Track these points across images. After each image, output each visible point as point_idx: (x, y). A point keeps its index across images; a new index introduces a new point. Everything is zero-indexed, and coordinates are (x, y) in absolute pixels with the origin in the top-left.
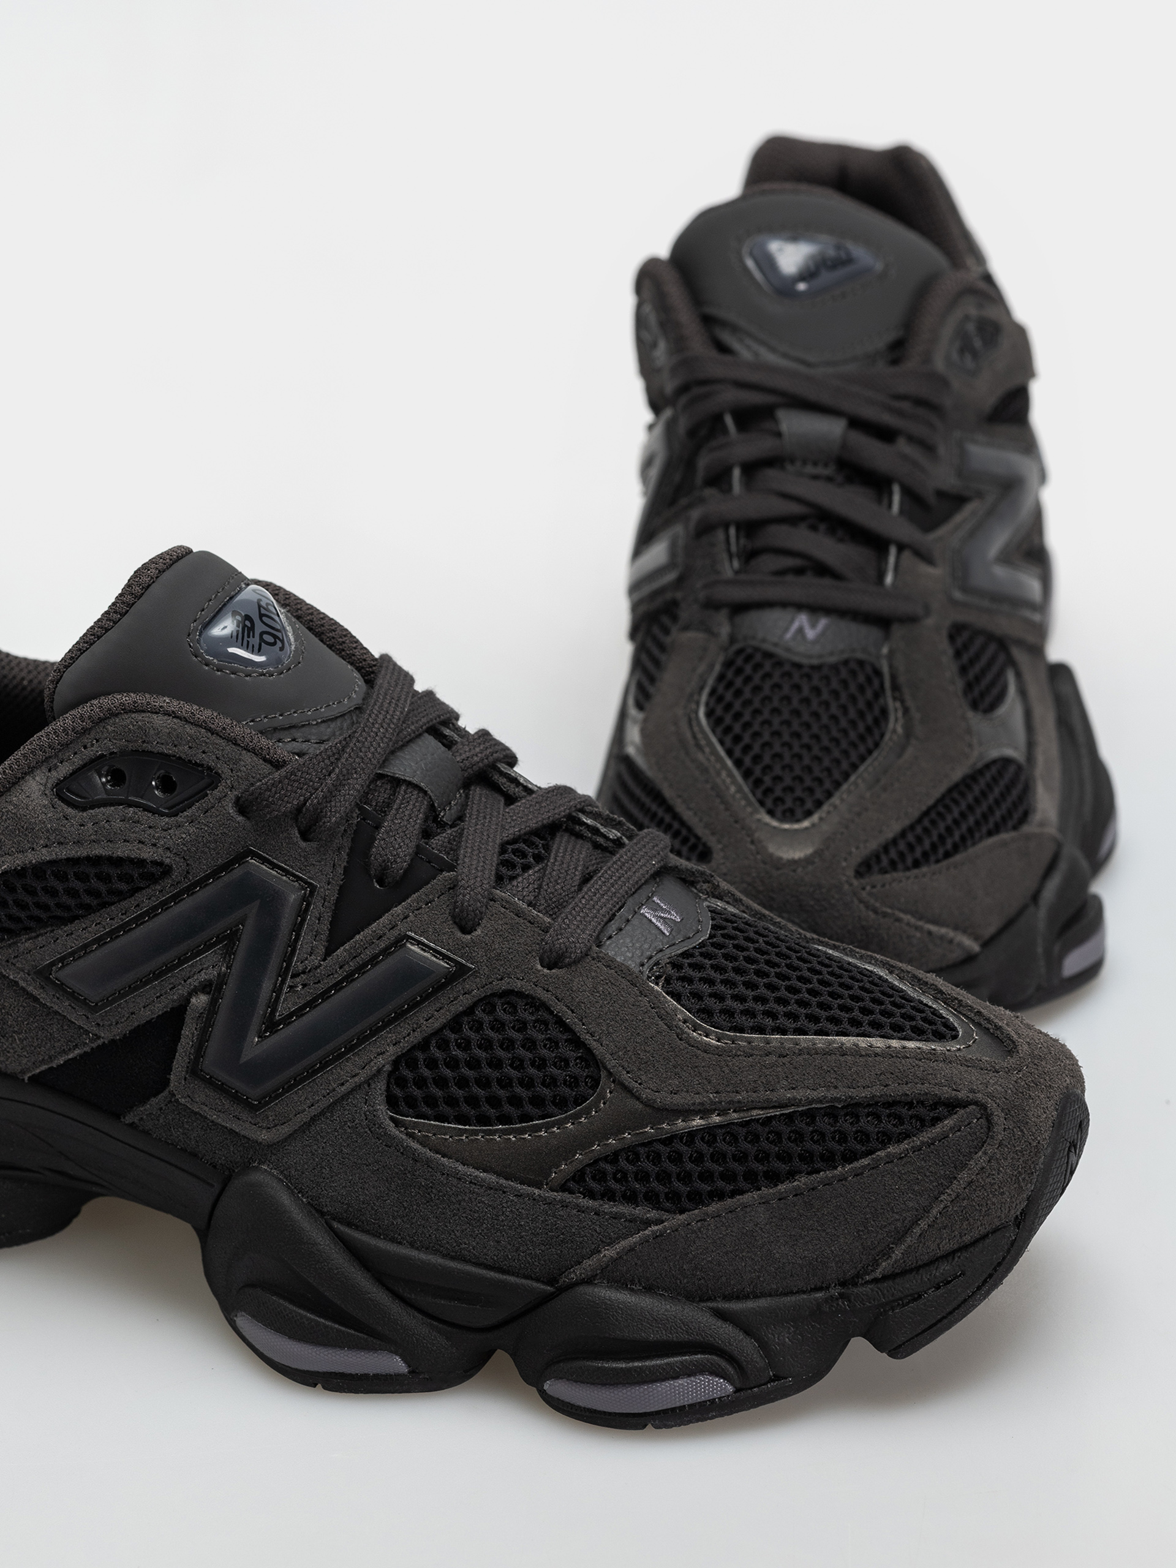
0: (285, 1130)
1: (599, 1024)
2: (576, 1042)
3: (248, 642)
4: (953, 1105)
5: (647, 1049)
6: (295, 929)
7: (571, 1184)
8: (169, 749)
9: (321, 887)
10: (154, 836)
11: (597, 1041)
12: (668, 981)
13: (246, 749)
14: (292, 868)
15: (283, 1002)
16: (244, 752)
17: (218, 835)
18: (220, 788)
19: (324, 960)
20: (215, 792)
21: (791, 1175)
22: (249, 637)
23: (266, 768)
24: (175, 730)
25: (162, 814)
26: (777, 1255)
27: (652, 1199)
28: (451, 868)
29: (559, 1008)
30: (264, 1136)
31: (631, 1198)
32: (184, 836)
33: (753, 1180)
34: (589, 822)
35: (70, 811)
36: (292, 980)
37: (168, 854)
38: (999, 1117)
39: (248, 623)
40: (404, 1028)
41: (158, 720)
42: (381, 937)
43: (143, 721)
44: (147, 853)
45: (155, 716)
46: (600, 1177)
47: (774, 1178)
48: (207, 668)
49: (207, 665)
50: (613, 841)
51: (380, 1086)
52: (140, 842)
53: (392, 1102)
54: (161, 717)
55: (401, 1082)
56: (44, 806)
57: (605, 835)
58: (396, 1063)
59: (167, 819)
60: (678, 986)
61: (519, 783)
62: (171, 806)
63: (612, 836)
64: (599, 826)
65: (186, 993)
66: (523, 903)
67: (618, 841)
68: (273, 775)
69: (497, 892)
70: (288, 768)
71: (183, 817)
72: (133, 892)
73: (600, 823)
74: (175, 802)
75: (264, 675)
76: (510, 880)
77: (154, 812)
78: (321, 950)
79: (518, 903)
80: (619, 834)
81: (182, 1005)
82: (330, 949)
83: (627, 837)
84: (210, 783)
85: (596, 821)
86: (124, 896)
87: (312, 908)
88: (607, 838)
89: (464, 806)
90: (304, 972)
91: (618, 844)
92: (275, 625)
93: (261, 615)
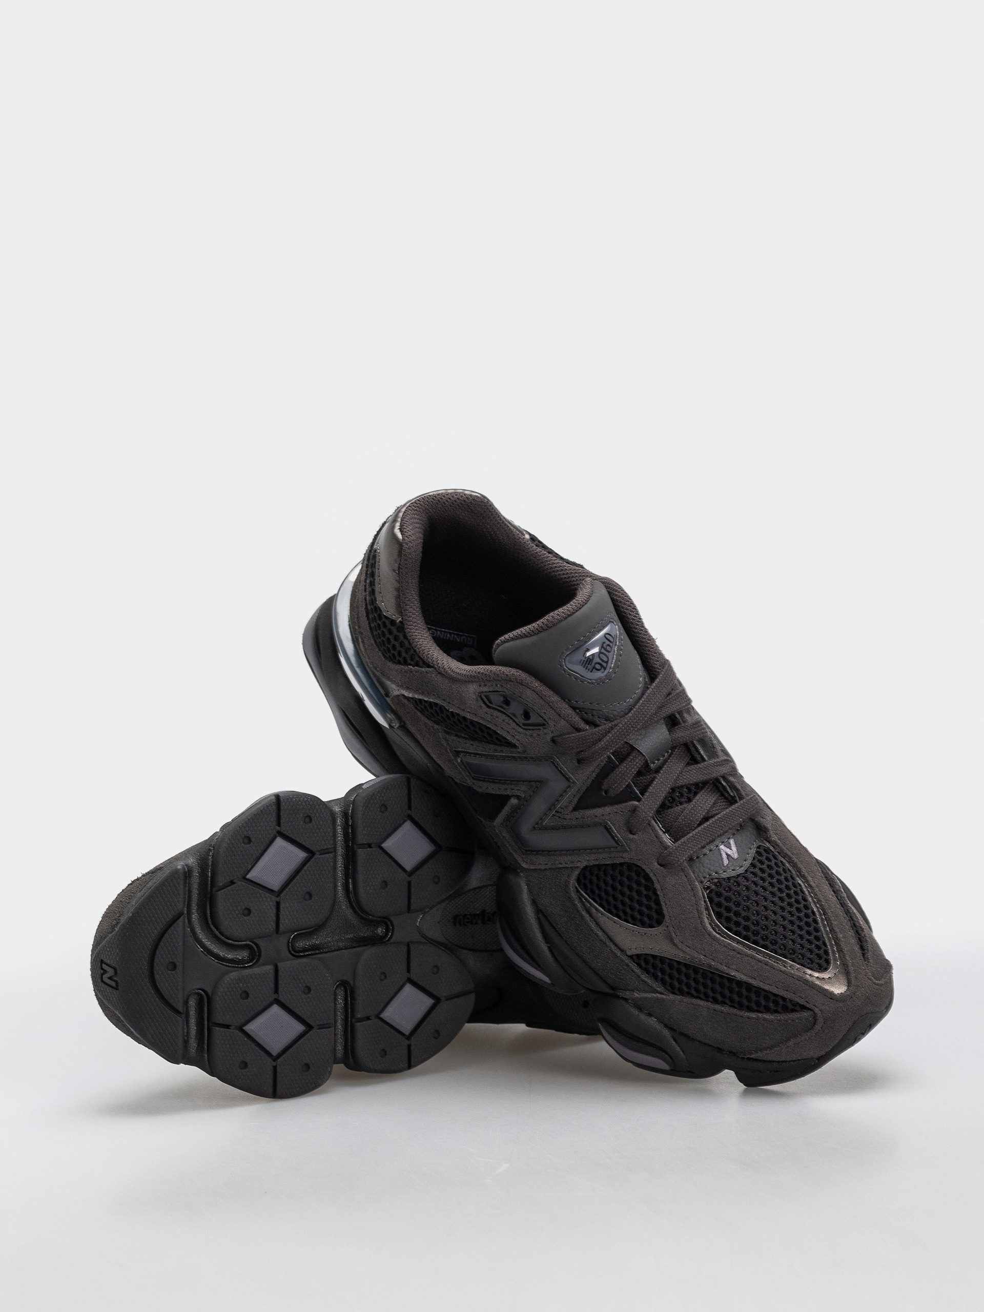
0: (532, 867)
1: (670, 901)
2: (658, 902)
3: (587, 667)
4: (803, 1008)
5: (685, 922)
6: (562, 796)
7: (635, 957)
8: (530, 705)
9: (578, 784)
10: (513, 733)
11: (667, 908)
12: (711, 891)
13: (563, 718)
15: (548, 820)
16: (561, 719)
17: (540, 746)
18: (547, 730)
19: (570, 812)
20: (544, 730)
21: (723, 1003)
23: (571, 729)
24: (534, 699)
25: (520, 727)
26: (706, 1030)
27: (663, 982)
28: (639, 800)
29: (657, 886)
30: (524, 865)
31: (655, 977)
32: (526, 740)
33: (706, 997)
34: (724, 784)
35: (483, 705)
37: (517, 742)
38: (820, 1021)
40: (593, 857)
41: (529, 692)
42: (597, 816)
43: (522, 690)
44: (509, 738)
45: (529, 690)
46: (647, 962)
47: (715, 1001)
49: (564, 671)
51: (577, 873)
52: (508, 732)
53: (578, 880)
54: (531, 692)
55: (585, 877)
56: (473, 698)
58: (586, 868)
59: (521, 730)
60: (713, 895)
61: (700, 753)
62: (525, 725)
63: (732, 794)
64: (728, 787)
65: (510, 794)
66: (662, 831)
67: (733, 797)
68: (573, 733)
69: (653, 822)
70: (581, 733)
71: (528, 733)
72: (501, 745)
73: (729, 786)
74: (527, 723)
75: (590, 683)
76: (668, 809)
77: (517, 724)
78: (571, 808)
79: (659, 831)
80: (736, 795)
81: (508, 798)
82: (575, 809)
83: (739, 797)
84: (544, 725)
85: (728, 785)
86: (496, 744)
87: (572, 791)
88: (730, 795)
89: (665, 761)
90: (561, 813)
91: (734, 799)
92: (605, 659)
93: (600, 653)
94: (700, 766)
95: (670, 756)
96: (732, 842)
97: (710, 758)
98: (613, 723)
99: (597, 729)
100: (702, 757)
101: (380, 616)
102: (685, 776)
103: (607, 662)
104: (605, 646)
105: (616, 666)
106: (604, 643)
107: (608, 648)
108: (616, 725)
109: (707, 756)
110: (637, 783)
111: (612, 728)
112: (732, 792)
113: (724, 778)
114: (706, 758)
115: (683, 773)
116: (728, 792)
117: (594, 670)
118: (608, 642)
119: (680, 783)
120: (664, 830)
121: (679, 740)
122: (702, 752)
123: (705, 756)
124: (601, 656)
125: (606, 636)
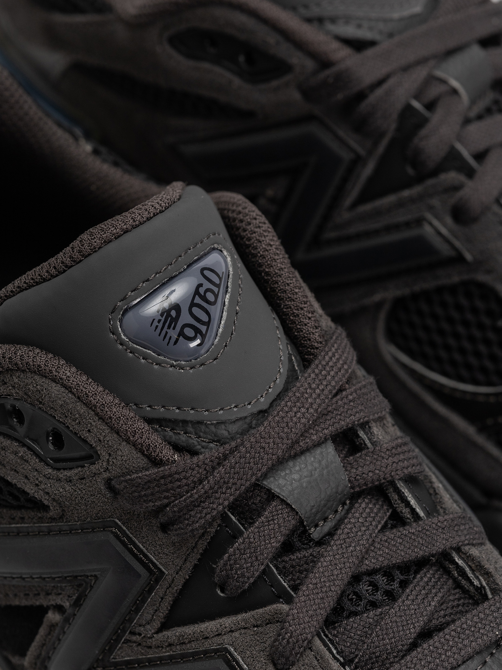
3: (167, 333)
6: (139, 599)
8: (61, 417)
9: (169, 574)
10: (37, 479)
13: (128, 441)
14: (147, 549)
15: (118, 650)
16: (124, 443)
17: (88, 501)
18: (97, 466)
19: (157, 633)
20: (92, 467)
22: (169, 327)
23: (143, 462)
24: (67, 404)
25: (48, 465)
28: (289, 600)
32: (61, 490)
34: (460, 562)
36: (130, 636)
37: (47, 497)
39: (173, 313)
41: (55, 389)
42: (207, 638)
43: (42, 386)
44: (30, 489)
45: (54, 385)
48: (120, 347)
49: (121, 344)
50: (477, 588)
52: (26, 477)
54: (58, 387)
57: (471, 580)
59: (50, 471)
61: (408, 504)
62: (56, 460)
63: (476, 583)
64: (467, 569)
65: (45, 604)
66: (338, 660)
67: (480, 589)
68: (147, 470)
69: (317, 642)
70: (162, 469)
71: (64, 474)
72: (19, 508)
73: (470, 567)
74: (60, 457)
75: (174, 366)
76: (348, 617)
77: (41, 460)
78: (157, 624)
79: (331, 661)
80: (484, 583)
81: (43, 610)
82: (164, 626)
83: (491, 590)
84: (91, 457)
85: (467, 564)
86: (12, 507)
87: (159, 590)
88: (472, 583)
89: (341, 521)
90: (140, 634)
91: (481, 593)
92: (205, 318)
93: (193, 304)
94: (413, 528)
95: (348, 512)
97: (428, 514)
98: (227, 446)
99: (195, 459)
100: (413, 511)
102: (380, 549)
103: (208, 324)
104: (202, 290)
105: (229, 332)
106: (200, 285)
107: (210, 297)
108: (232, 452)
109: (423, 509)
110: (284, 567)
111: (225, 457)
112: (477, 578)
113: (458, 550)
114: (422, 514)
115: (376, 545)
116: (468, 579)
117: (181, 338)
118: (207, 285)
119: (369, 564)
120: (341, 659)
121: (364, 479)
122: (413, 502)
123: (418, 510)
124: (196, 310)
125: (206, 272)
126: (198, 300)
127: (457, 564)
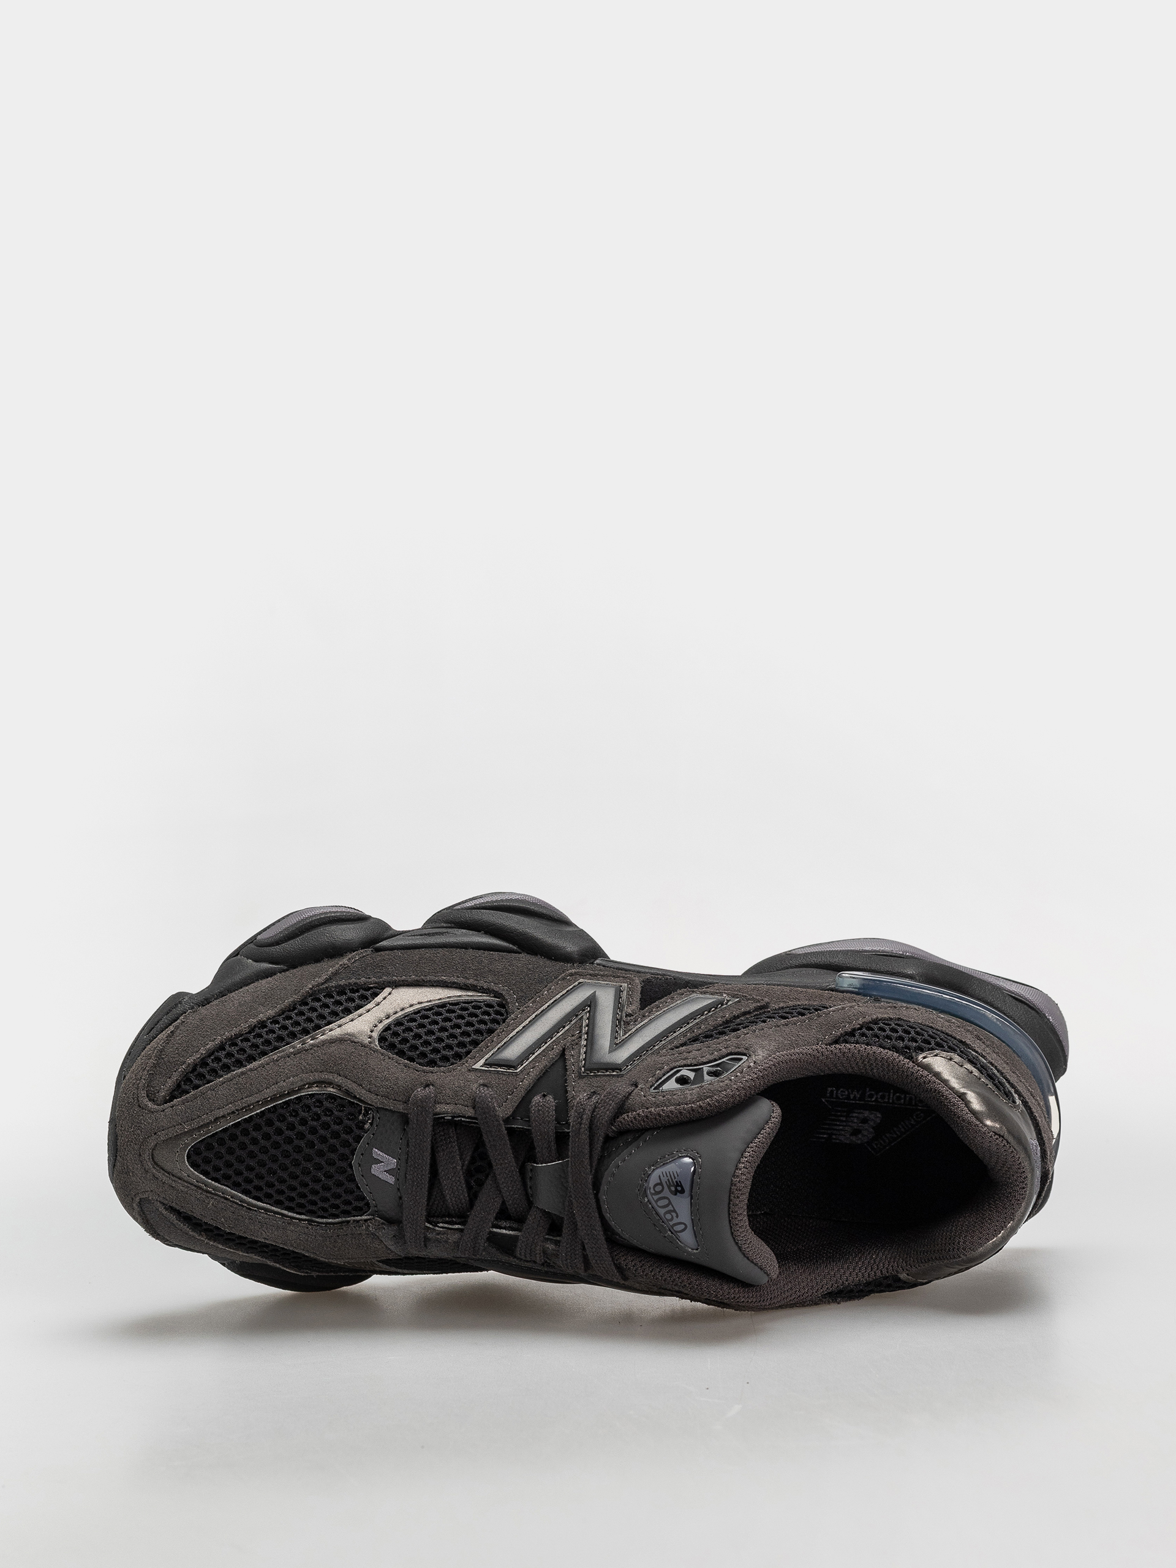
7: (378, 990)
22: (668, 1180)
29: (414, 1065)
46: (361, 996)
61: (505, 1228)
63: (441, 1225)
64: (450, 1227)
66: (457, 1117)
67: (435, 1223)
69: (473, 1115)
73: (450, 1229)
74: (673, 1077)
79: (459, 1113)
93: (670, 1203)
94: (492, 1217)
95: (525, 1192)
96: (391, 1180)
97: (491, 1234)
100: (501, 1228)
101: (939, 1046)
104: (674, 1214)
106: (677, 1216)
109: (497, 1233)
112: (442, 1227)
114: (495, 1230)
115: (497, 1193)
116: (446, 1222)
117: (659, 1182)
119: (489, 1182)
120: (457, 1119)
122: (504, 1231)
123: (498, 1230)
124: (666, 1202)
125: (682, 1227)
126: (670, 1208)
127: (458, 1224)
